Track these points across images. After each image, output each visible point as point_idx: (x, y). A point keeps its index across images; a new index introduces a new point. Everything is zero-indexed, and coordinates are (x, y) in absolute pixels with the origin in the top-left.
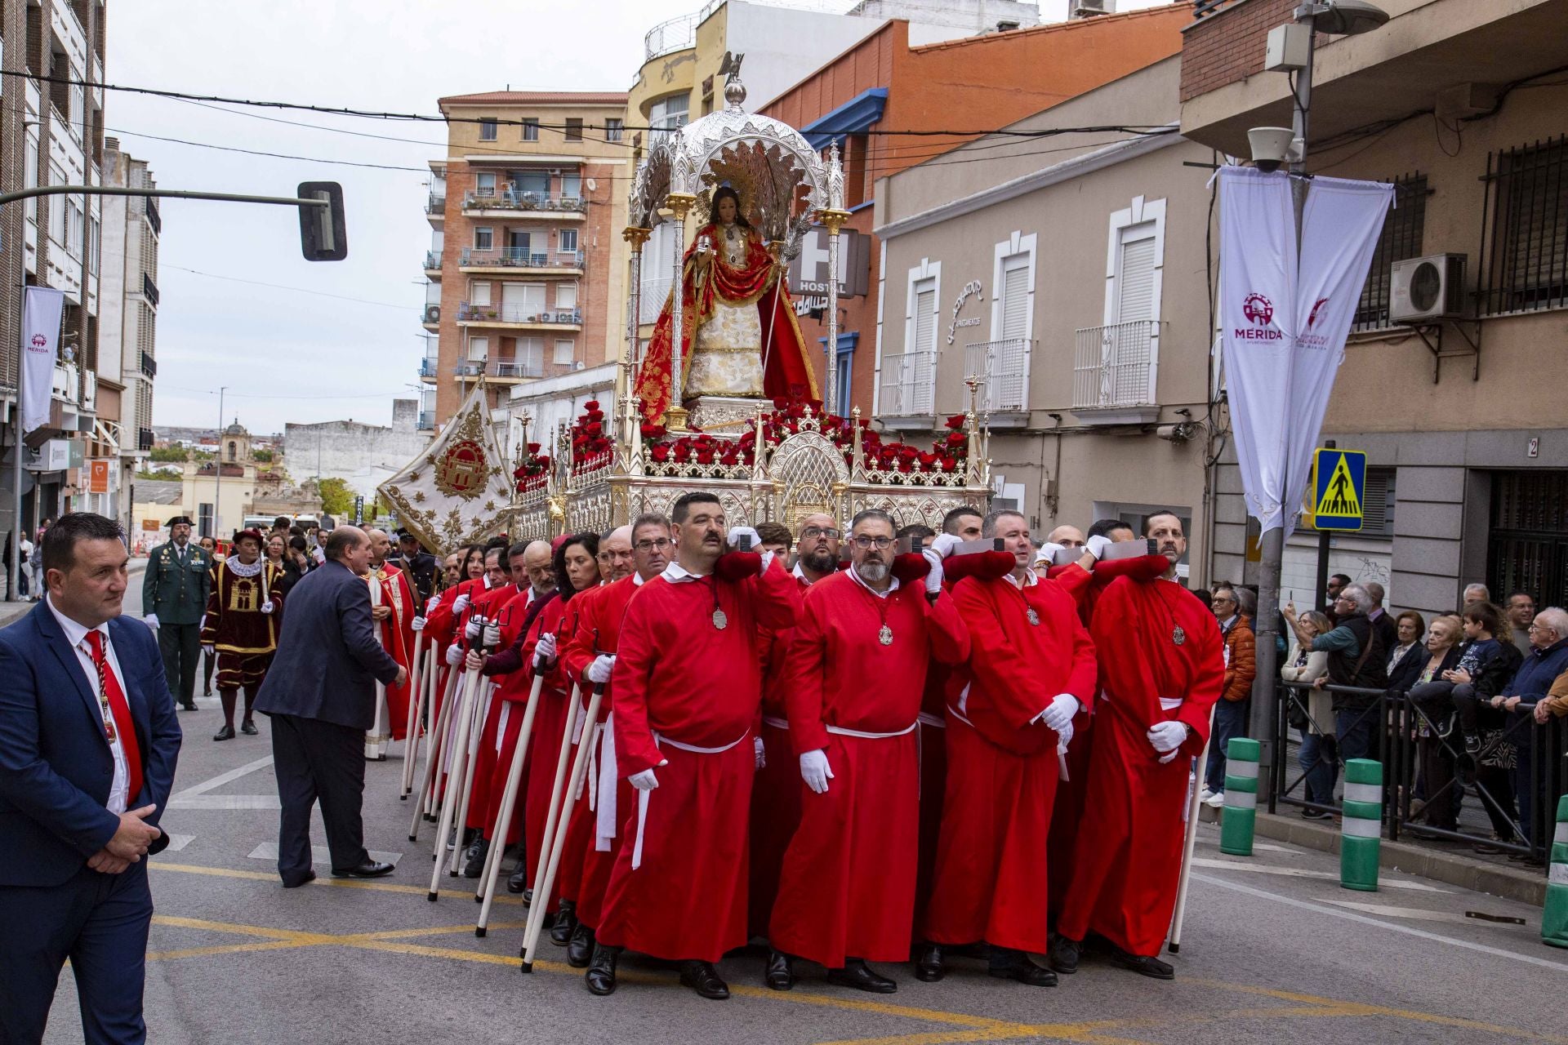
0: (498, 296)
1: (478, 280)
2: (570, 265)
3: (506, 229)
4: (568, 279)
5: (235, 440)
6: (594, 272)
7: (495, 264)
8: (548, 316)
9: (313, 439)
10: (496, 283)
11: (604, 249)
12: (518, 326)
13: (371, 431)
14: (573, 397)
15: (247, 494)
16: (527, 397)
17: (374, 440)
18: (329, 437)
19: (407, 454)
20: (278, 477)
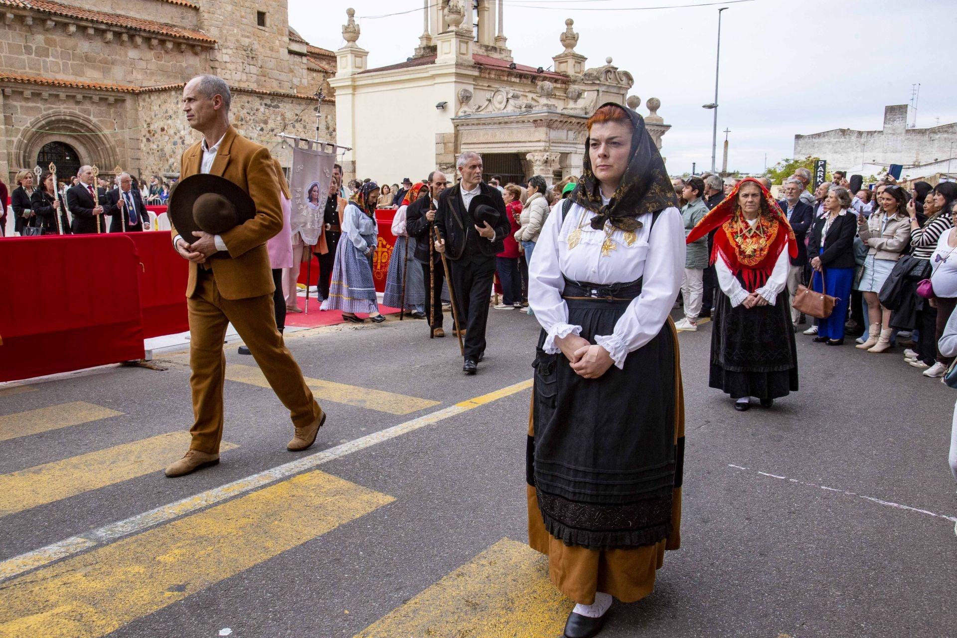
13: (864, 135)
15: (442, 106)
17: (867, 142)
18: (829, 143)
19: (895, 151)
20: (567, 76)
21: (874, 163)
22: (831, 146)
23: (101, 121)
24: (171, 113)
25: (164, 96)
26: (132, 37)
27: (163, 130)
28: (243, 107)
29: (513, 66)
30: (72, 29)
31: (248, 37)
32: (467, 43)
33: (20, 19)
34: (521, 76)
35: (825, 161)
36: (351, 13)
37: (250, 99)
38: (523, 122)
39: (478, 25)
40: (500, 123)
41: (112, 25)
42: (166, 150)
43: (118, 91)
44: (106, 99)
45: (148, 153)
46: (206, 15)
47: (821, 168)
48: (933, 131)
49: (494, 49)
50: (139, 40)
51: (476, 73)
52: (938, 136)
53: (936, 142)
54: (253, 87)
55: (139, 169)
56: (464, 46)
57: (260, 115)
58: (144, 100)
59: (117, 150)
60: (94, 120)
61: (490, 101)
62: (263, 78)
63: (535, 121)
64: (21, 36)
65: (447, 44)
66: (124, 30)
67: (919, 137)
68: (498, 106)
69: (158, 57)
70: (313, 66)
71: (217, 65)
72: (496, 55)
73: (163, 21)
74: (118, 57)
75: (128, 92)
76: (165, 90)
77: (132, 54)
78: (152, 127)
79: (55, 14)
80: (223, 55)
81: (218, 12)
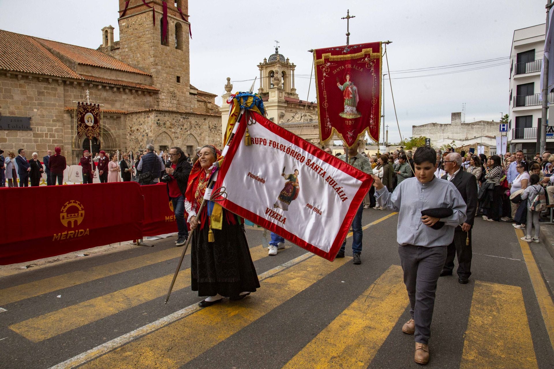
9: (422, 131)
13: (443, 126)
17: (444, 129)
18: (428, 129)
19: (457, 133)
21: (448, 138)
22: (429, 131)
23: (110, 127)
24: (142, 122)
25: (138, 115)
26: (124, 90)
27: (138, 130)
28: (173, 119)
29: (301, 102)
30: (100, 87)
31: (173, 88)
32: (282, 92)
33: (79, 84)
34: (304, 106)
35: (430, 139)
36: (229, 79)
37: (176, 115)
38: (309, 126)
39: (283, 84)
40: (298, 127)
41: (116, 85)
42: (139, 138)
43: (118, 113)
44: (113, 117)
45: (130, 140)
46: (155, 79)
47: (428, 142)
48: (473, 124)
49: (291, 94)
50: (127, 91)
51: (286, 105)
52: (475, 126)
53: (474, 129)
54: (175, 109)
55: (126, 147)
56: (281, 94)
57: (181, 123)
58: (129, 117)
59: (117, 139)
60: (107, 126)
61: (293, 117)
62: (179, 106)
63: (314, 126)
64: (79, 91)
65: (273, 93)
66: (121, 87)
67: (467, 126)
68: (297, 119)
69: (135, 98)
70: (199, 99)
71: (159, 100)
72: (292, 97)
73: (137, 82)
74: (118, 98)
75: (122, 113)
76: (139, 112)
77: (124, 97)
78: (132, 129)
79: (94, 81)
80: (162, 96)
81: (160, 77)
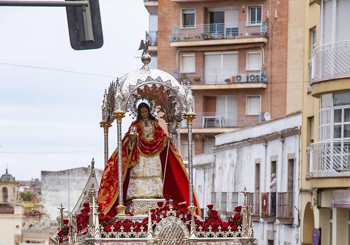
0: (201, 65)
1: (186, 52)
2: (257, 35)
3: (206, 9)
4: (255, 46)
5: (6, 186)
6: (275, 39)
7: (198, 38)
8: (240, 77)
9: (62, 182)
10: (199, 54)
11: (283, 20)
12: (217, 87)
14: (266, 142)
15: (17, 226)
16: (229, 144)
18: (74, 180)
20: (39, 213)
22: (75, 184)
34: (32, 215)
51: (25, 216)
65: (18, 209)
